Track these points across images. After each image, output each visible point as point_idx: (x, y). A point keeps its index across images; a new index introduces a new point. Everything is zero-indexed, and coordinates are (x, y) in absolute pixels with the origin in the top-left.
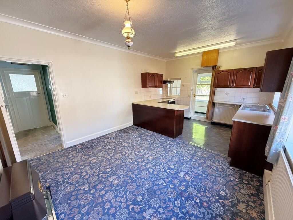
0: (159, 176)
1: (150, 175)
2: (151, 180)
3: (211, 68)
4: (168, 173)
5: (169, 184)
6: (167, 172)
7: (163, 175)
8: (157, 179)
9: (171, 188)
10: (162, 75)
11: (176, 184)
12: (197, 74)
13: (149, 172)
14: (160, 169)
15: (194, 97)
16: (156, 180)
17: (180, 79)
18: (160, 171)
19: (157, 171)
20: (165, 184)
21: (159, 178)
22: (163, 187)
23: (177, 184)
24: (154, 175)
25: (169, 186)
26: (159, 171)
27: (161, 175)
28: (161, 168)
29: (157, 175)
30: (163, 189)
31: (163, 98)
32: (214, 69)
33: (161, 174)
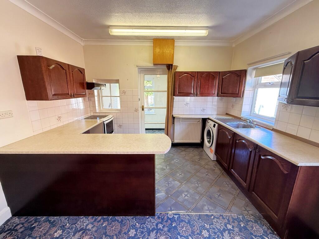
3: (165, 67)
10: (81, 71)
12: (143, 74)
15: (143, 110)
17: (117, 81)
31: (87, 116)
32: (170, 70)
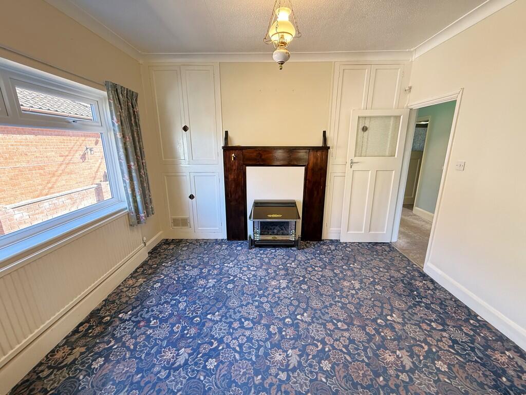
0: (227, 323)
1: (242, 315)
2: (234, 309)
4: (213, 340)
5: (202, 321)
6: (216, 339)
7: (221, 329)
8: (226, 316)
9: (196, 317)
11: (190, 328)
13: (247, 319)
14: (233, 339)
16: (226, 314)
18: (231, 334)
19: (236, 330)
20: (209, 316)
21: (223, 319)
22: (209, 312)
23: (188, 328)
24: (234, 319)
25: (200, 318)
26: (233, 333)
27: (224, 326)
28: (234, 341)
29: (230, 324)
30: (208, 309)
33: (225, 330)
